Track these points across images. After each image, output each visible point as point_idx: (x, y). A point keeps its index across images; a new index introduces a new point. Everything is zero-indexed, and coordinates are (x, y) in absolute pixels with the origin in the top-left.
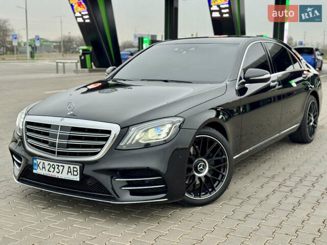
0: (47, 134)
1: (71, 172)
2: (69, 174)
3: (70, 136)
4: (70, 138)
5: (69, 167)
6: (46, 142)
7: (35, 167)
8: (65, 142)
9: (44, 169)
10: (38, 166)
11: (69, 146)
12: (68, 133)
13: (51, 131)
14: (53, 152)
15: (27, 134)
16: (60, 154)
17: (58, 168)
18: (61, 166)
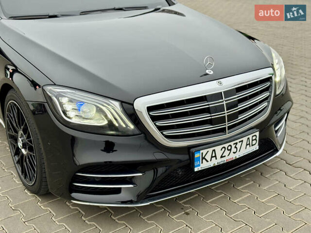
1: (249, 144)
2: (248, 146)
5: (248, 138)
8: (235, 110)
10: (203, 158)
13: (212, 104)
14: (223, 130)
16: (230, 128)
18: (240, 142)
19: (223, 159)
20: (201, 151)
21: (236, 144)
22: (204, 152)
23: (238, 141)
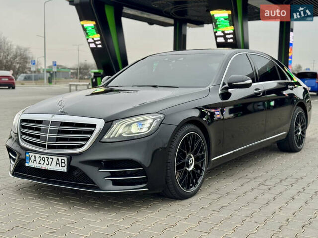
0: (38, 130)
1: (59, 164)
2: (58, 165)
3: (59, 130)
4: (60, 132)
5: (58, 159)
6: (38, 137)
7: (27, 161)
8: (55, 136)
9: (35, 162)
10: (30, 159)
11: (58, 140)
12: (57, 128)
13: (42, 127)
14: (44, 146)
15: (22, 131)
16: (50, 147)
17: (47, 160)
18: (50, 158)
19: (40, 165)
20: (30, 153)
21: (48, 158)
22: (31, 154)
23: (49, 157)
